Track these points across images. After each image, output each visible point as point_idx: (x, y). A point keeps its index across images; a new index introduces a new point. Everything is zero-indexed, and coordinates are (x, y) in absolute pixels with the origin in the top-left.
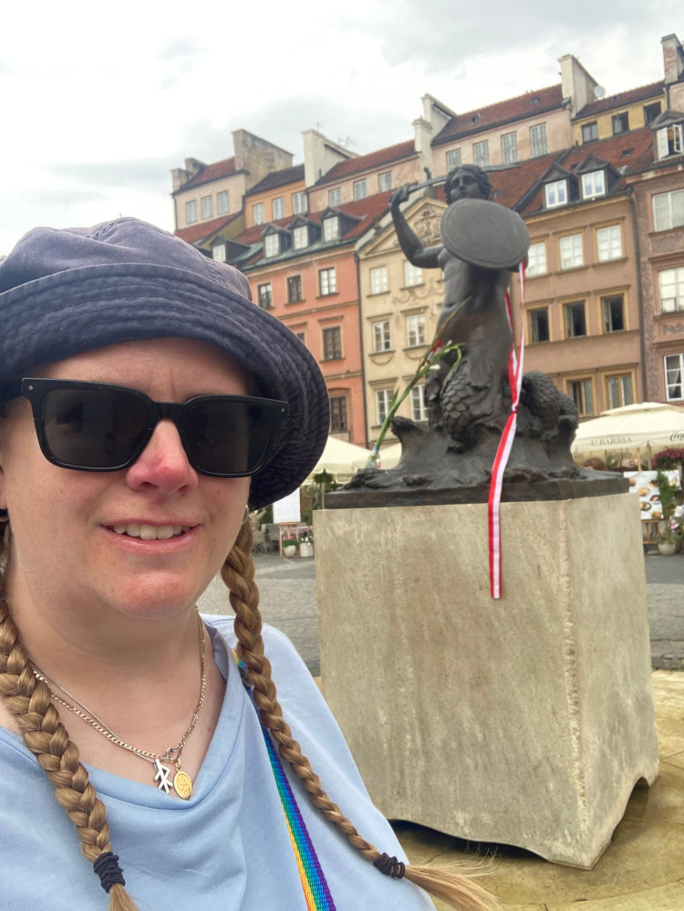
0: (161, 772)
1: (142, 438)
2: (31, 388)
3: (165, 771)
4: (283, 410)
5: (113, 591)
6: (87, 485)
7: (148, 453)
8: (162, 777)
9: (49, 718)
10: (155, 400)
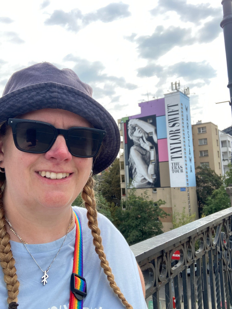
0: (45, 276)
1: (52, 142)
2: (12, 122)
3: (46, 276)
4: (104, 134)
5: (39, 197)
6: (31, 158)
7: (54, 147)
8: (45, 278)
9: (7, 248)
10: (57, 128)
